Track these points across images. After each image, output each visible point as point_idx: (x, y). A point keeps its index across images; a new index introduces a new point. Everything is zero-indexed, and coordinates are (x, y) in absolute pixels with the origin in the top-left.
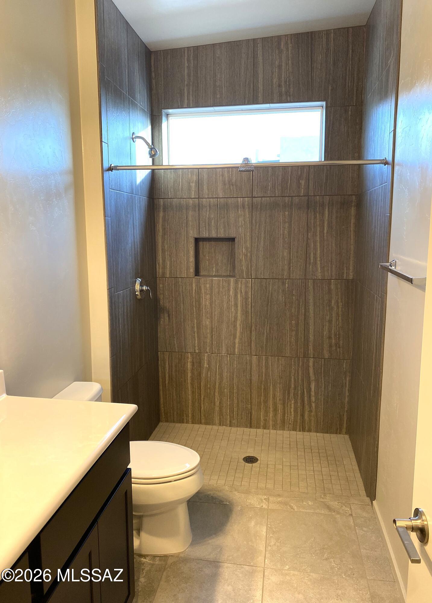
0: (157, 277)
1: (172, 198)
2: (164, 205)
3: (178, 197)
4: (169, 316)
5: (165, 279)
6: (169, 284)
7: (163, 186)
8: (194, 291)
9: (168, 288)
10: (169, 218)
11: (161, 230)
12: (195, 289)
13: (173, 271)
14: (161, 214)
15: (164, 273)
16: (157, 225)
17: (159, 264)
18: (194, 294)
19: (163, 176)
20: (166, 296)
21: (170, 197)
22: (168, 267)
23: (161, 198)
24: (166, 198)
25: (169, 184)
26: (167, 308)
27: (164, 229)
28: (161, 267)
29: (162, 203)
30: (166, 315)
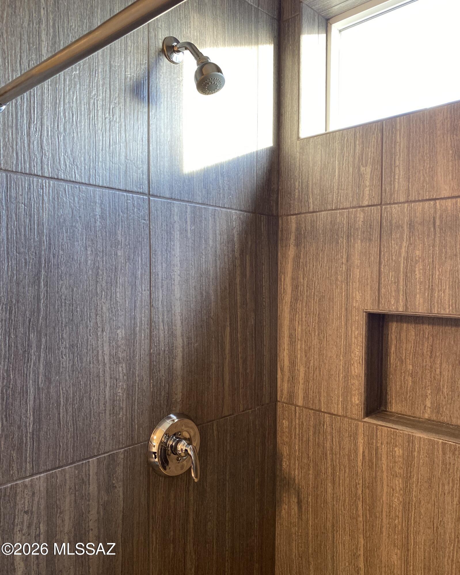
0: (278, 400)
1: (317, 212)
2: (298, 229)
3: (329, 207)
4: (299, 503)
5: (293, 408)
6: (303, 424)
7: (297, 184)
8: (360, 457)
9: (299, 431)
10: (306, 262)
11: (289, 289)
12: (363, 452)
13: (311, 393)
14: (291, 252)
15: (292, 395)
16: (283, 276)
17: (282, 370)
18: (360, 464)
19: (298, 159)
20: (295, 451)
21: (311, 209)
22: (301, 381)
23: (292, 213)
24: (303, 213)
25: (310, 178)
26: (297, 481)
27: (296, 287)
28: (286, 378)
29: (294, 226)
30: (294, 500)
